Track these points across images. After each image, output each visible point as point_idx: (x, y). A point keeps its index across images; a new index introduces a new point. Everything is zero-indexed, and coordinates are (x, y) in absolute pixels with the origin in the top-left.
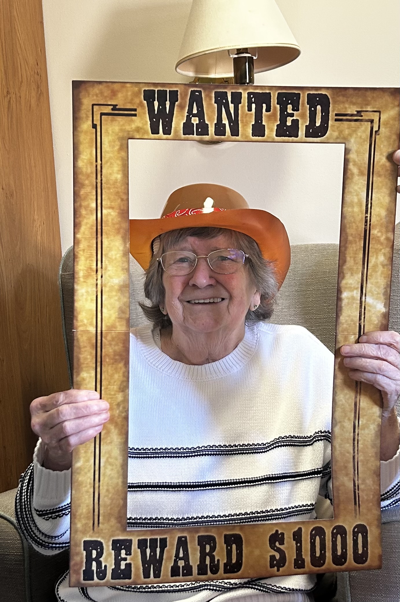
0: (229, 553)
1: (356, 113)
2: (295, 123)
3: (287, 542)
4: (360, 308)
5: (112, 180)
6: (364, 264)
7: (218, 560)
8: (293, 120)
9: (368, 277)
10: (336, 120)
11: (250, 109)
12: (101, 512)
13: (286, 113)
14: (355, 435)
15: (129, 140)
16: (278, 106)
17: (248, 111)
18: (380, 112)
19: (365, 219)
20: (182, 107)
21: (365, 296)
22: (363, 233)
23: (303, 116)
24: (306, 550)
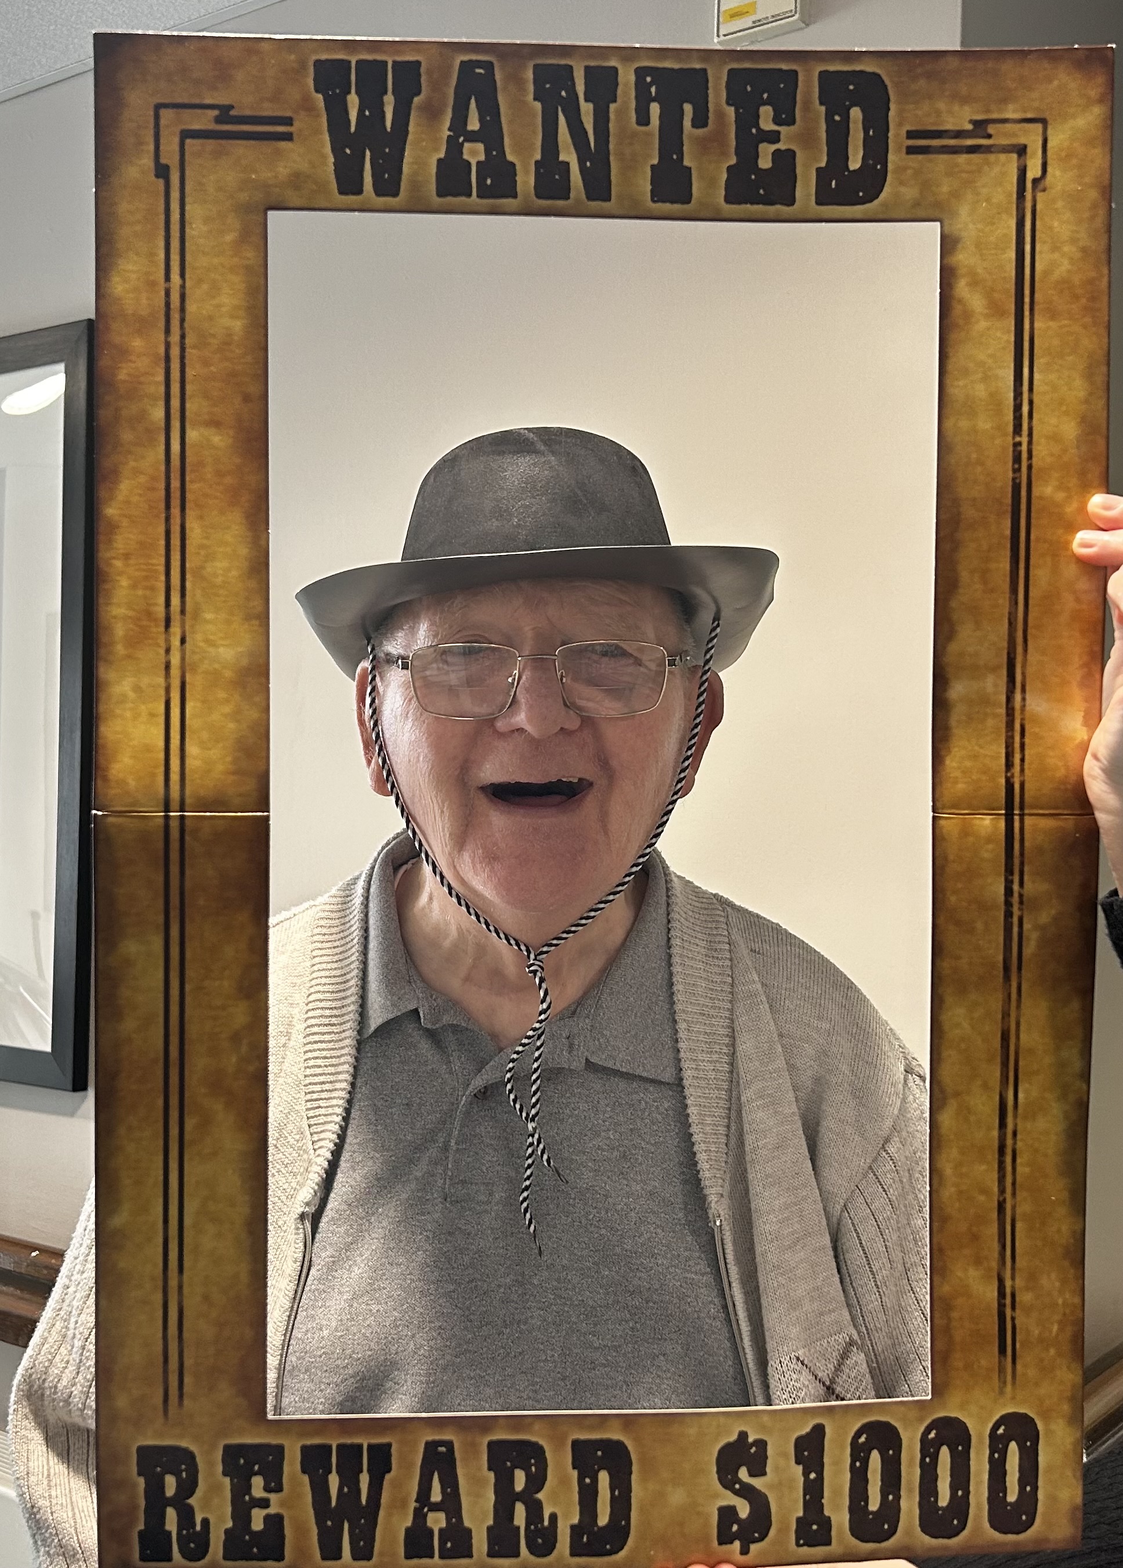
0: (588, 1497)
1: (970, 127)
2: (785, 160)
3: (777, 1468)
4: (1007, 732)
5: (213, 336)
6: (1014, 590)
7: (553, 1517)
8: (778, 151)
9: (1031, 631)
10: (911, 150)
11: (643, 119)
12: (188, 1362)
13: (754, 131)
14: (1005, 1134)
15: (270, 213)
16: (731, 111)
17: (639, 123)
18: (1044, 122)
19: (1014, 451)
20: (432, 113)
21: (1023, 690)
22: (1010, 495)
23: (808, 139)
24: (837, 1493)
